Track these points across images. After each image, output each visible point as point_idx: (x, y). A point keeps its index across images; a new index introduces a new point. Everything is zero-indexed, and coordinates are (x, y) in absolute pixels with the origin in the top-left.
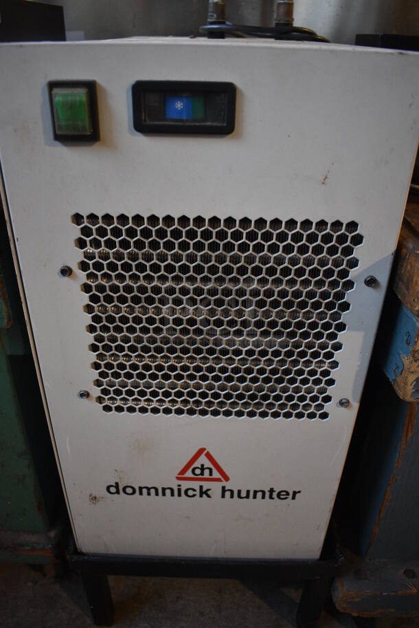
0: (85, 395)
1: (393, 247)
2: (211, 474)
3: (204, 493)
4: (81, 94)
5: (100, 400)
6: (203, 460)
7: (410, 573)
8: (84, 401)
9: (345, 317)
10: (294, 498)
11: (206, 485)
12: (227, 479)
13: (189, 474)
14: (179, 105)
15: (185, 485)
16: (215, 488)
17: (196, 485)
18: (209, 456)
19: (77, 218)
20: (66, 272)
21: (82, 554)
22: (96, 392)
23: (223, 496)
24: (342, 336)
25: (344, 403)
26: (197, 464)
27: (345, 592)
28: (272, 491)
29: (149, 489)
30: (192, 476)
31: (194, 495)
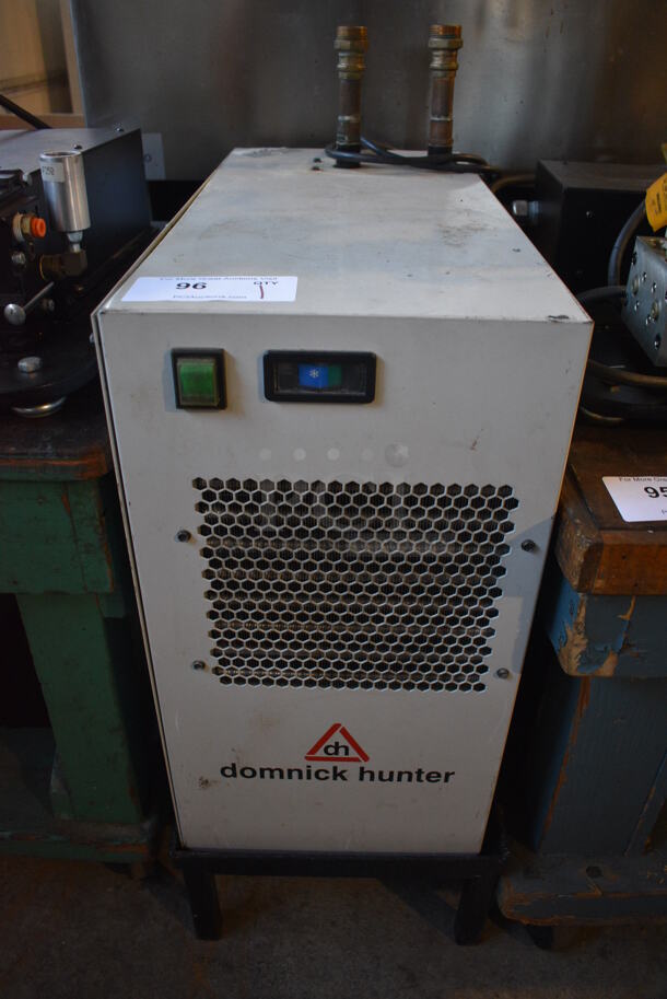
0: (200, 666)
1: (552, 510)
2: (347, 753)
3: (338, 775)
4: (208, 366)
5: (217, 671)
6: (338, 737)
7: (594, 872)
8: (199, 672)
9: (500, 581)
10: (446, 780)
11: (341, 766)
12: (366, 758)
13: (321, 753)
14: (314, 373)
15: (316, 766)
16: (352, 769)
17: (329, 766)
18: (344, 732)
19: (199, 483)
20: (184, 536)
21: (186, 849)
22: (213, 662)
23: (361, 779)
24: (497, 602)
25: (503, 674)
26: (331, 742)
27: (513, 894)
28: (420, 772)
29: (272, 771)
30: (325, 755)
31: (327, 778)
